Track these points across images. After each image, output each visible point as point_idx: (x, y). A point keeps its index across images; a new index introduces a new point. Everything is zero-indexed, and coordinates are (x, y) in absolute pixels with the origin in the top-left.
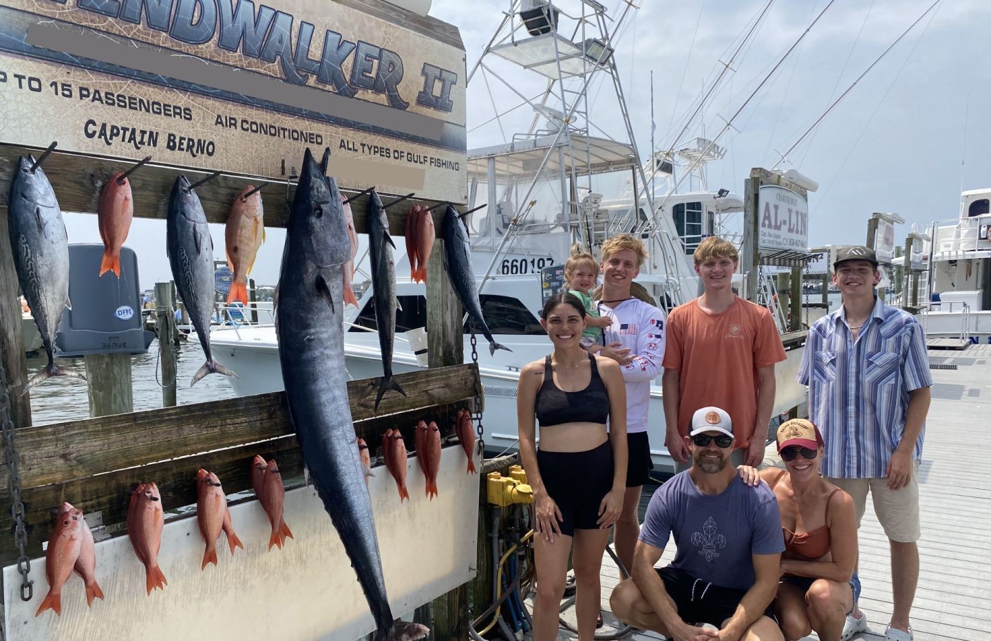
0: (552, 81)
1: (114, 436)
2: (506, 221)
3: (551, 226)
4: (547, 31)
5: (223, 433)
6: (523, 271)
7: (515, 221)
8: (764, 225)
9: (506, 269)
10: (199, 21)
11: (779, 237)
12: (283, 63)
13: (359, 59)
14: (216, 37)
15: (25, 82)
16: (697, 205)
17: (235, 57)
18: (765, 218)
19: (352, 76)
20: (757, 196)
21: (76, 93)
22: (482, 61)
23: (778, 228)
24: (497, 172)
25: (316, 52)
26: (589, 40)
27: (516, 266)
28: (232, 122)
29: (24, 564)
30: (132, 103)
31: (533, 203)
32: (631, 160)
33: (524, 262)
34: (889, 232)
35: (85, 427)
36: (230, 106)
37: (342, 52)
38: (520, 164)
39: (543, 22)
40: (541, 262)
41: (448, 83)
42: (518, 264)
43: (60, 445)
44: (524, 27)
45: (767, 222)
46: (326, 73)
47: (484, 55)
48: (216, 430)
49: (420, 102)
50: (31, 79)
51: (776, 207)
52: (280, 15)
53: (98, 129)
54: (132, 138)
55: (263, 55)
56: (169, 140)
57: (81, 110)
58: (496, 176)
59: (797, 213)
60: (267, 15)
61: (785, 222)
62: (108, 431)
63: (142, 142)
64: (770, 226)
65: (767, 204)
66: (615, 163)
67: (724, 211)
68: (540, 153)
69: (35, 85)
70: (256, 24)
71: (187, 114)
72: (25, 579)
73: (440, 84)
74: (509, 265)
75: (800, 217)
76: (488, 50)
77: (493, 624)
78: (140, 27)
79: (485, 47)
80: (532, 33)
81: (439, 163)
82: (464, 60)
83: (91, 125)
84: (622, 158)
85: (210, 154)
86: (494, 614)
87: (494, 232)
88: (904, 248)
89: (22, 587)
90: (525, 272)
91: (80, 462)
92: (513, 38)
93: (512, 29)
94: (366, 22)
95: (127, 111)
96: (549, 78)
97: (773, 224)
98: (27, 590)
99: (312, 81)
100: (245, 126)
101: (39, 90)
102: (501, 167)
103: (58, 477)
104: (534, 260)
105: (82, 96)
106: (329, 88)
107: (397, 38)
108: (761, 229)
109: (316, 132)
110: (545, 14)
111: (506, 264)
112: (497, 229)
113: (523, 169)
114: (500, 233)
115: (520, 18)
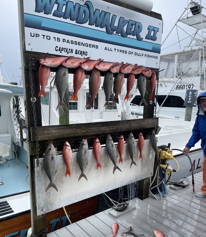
0: (198, 30)
2: (179, 73)
4: (199, 13)
6: (183, 88)
9: (178, 88)
22: (177, 24)
27: (181, 87)
33: (184, 86)
39: (198, 10)
40: (190, 86)
42: (182, 87)
44: (191, 13)
47: (177, 22)
74: (179, 87)
76: (179, 21)
79: (178, 19)
80: (194, 14)
81: (149, 56)
87: (175, 76)
90: (184, 89)
92: (187, 16)
93: (187, 13)
96: (197, 29)
104: (187, 85)
110: (199, 8)
111: (178, 86)
112: (176, 76)
113: (186, 58)
114: (177, 77)
115: (190, 9)
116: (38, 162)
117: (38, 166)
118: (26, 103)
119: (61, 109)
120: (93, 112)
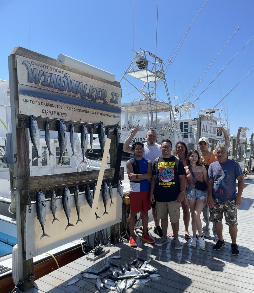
0: (145, 83)
1: (48, 180)
2: (130, 126)
3: (144, 128)
4: (144, 68)
5: (68, 180)
7: (134, 126)
8: (202, 131)
10: (64, 86)
11: (207, 135)
12: (81, 94)
13: (97, 92)
14: (67, 89)
15: (32, 102)
16: (187, 123)
17: (71, 94)
18: (203, 129)
19: (95, 96)
20: (200, 123)
21: (41, 104)
23: (207, 132)
24: (128, 111)
25: (88, 91)
26: (157, 71)
28: (70, 109)
29: (30, 205)
30: (51, 105)
31: (139, 121)
32: (169, 109)
33: (136, 139)
34: (245, 133)
35: (42, 177)
36: (70, 105)
37: (93, 91)
38: (135, 109)
39: (143, 65)
41: (117, 97)
42: (134, 140)
43: (38, 180)
45: (203, 130)
46: (90, 96)
48: (67, 180)
49: (111, 102)
50: (33, 101)
51: (207, 126)
52: (80, 83)
53: (44, 111)
54: (51, 113)
55: (77, 93)
56: (58, 113)
57: (42, 107)
58: (128, 112)
59: (213, 127)
60: (78, 83)
61: (209, 130)
62: (46, 178)
63: (52, 114)
64: (204, 131)
65: (204, 125)
66: (164, 109)
67: (195, 125)
68: (141, 106)
69: (33, 102)
70: (75, 86)
71: (61, 107)
72: (30, 208)
73: (115, 97)
75: (214, 129)
77: (125, 234)
78: (53, 88)
79: (125, 72)
80: (140, 68)
81: (115, 117)
82: (121, 90)
83: (43, 111)
84: (166, 108)
85: (66, 116)
86: (125, 232)
89: (29, 210)
91: (41, 185)
92: (134, 70)
93: (134, 67)
94: (99, 83)
95: (50, 107)
97: (205, 131)
98: (30, 210)
99: (87, 98)
100: (73, 109)
101: (34, 103)
102: (130, 109)
103: (37, 187)
104: (139, 138)
105: (42, 104)
106: (90, 99)
107: (106, 86)
108: (201, 132)
109: (87, 110)
110: (144, 63)
112: (128, 129)
115: (136, 63)
120: (41, 169)
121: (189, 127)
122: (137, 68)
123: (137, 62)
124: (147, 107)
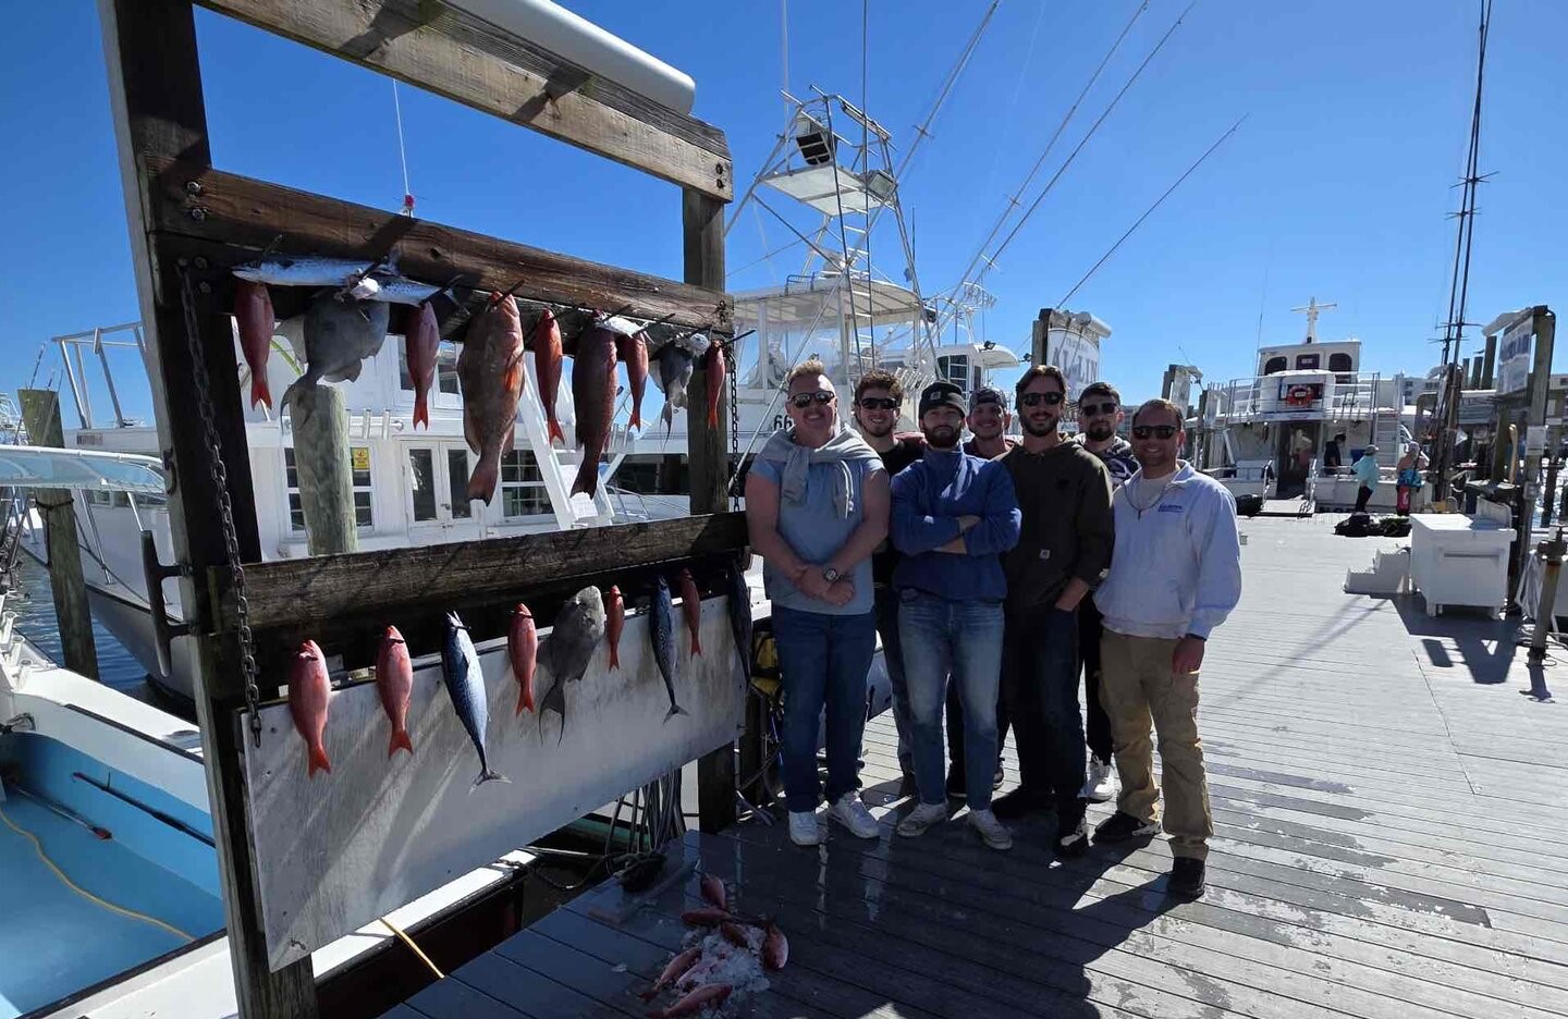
0: (830, 217)
2: (779, 372)
4: (824, 160)
16: (962, 359)
20: (1046, 340)
22: (753, 192)
24: (768, 318)
26: (871, 172)
34: (1186, 384)
38: (793, 310)
39: (823, 149)
43: (298, 582)
44: (801, 155)
51: (1066, 353)
59: (1088, 361)
61: (1074, 370)
65: (1057, 349)
66: (897, 312)
67: (992, 366)
68: (817, 298)
74: (782, 420)
75: (1090, 365)
76: (759, 180)
80: (809, 162)
84: (905, 307)
87: (765, 384)
88: (1196, 407)
91: (319, 603)
92: (788, 167)
93: (788, 154)
96: (828, 214)
102: (774, 313)
110: (825, 141)
111: (778, 419)
112: (769, 381)
113: (797, 316)
114: (772, 385)
115: (796, 142)
116: (256, 725)
117: (258, 746)
118: (174, 459)
119: (318, 502)
120: (447, 530)
121: (971, 373)
122: (800, 160)
123: (798, 139)
124: (839, 303)
